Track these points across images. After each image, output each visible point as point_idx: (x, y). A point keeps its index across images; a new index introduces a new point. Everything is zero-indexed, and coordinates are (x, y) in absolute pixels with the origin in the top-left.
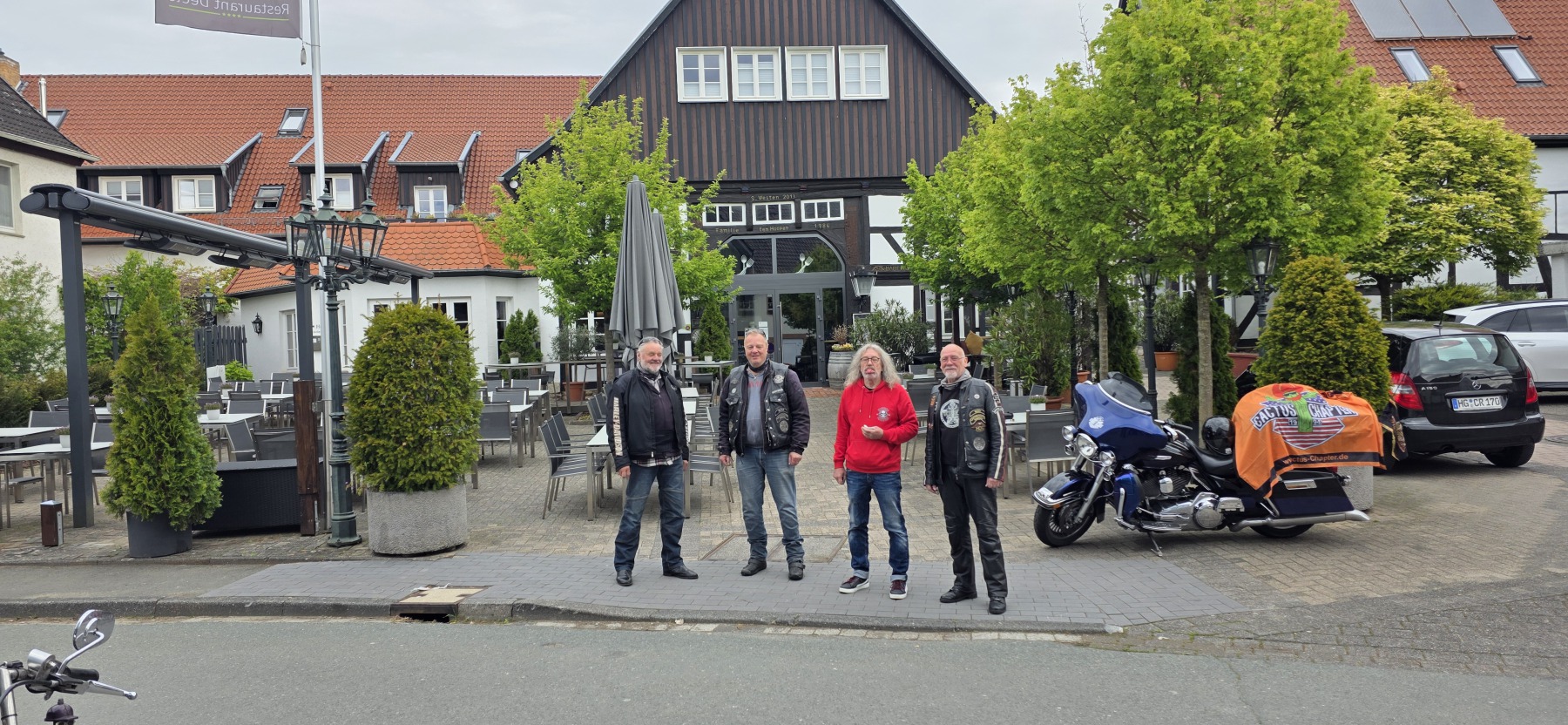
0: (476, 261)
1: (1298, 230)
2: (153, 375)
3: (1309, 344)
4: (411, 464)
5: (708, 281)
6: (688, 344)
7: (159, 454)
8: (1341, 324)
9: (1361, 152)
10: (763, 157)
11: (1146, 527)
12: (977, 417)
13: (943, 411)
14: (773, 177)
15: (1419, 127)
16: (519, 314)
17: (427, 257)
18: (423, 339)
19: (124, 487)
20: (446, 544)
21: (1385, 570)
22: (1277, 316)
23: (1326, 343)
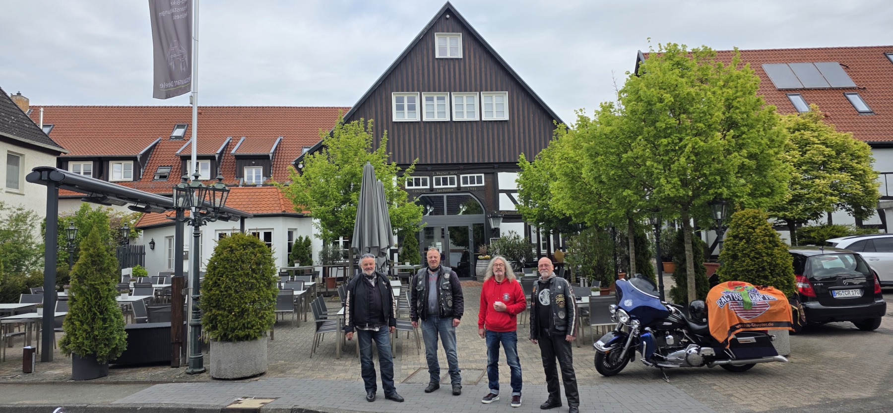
0: (277, 208)
1: (739, 194)
2: (93, 274)
3: (748, 259)
4: (236, 325)
5: (408, 219)
6: (396, 255)
7: (93, 319)
8: (765, 247)
9: (771, 152)
10: (439, 151)
11: (659, 364)
12: (560, 299)
13: (540, 295)
14: (445, 162)
15: (805, 137)
16: (301, 238)
17: (250, 206)
18: (247, 253)
19: (72, 338)
20: (254, 373)
21: (798, 392)
22: (729, 243)
23: (757, 258)
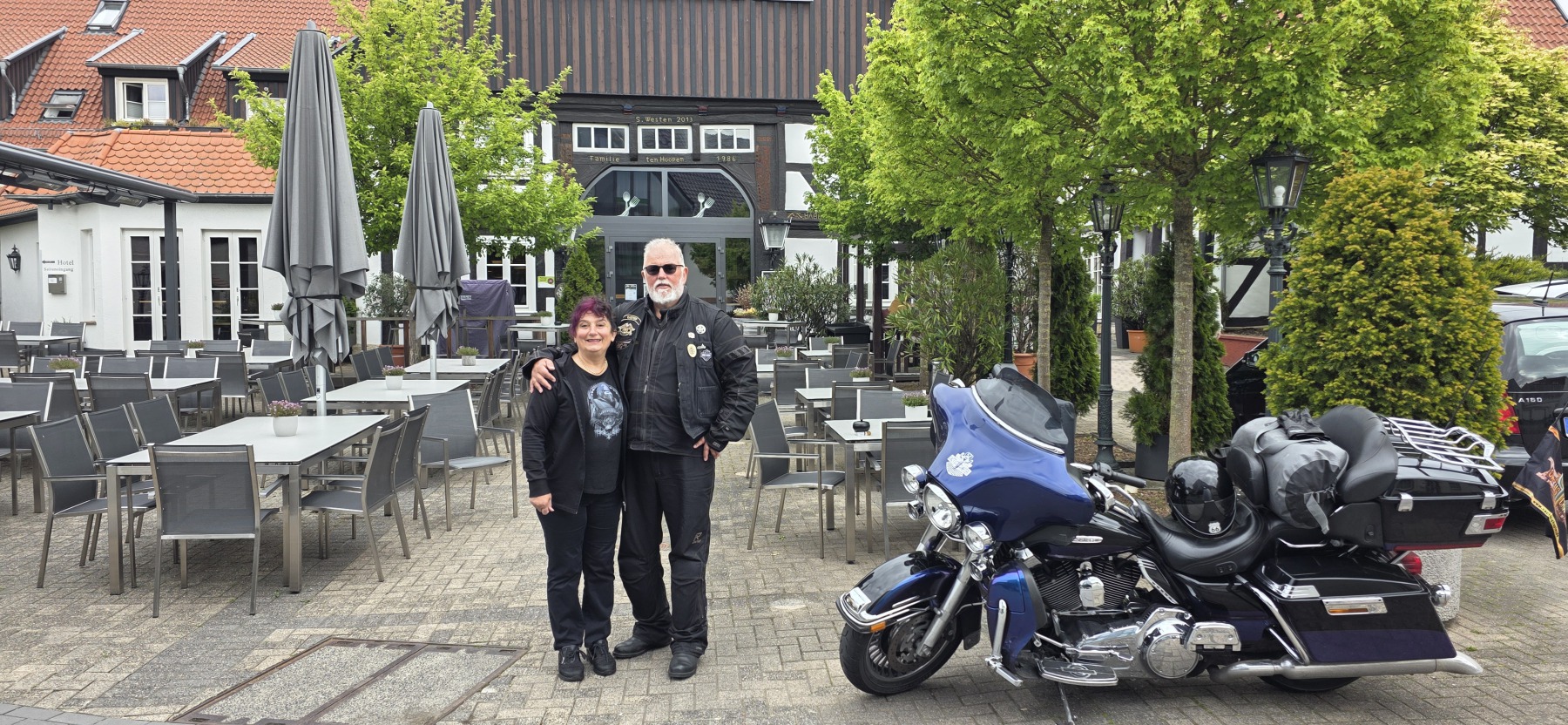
1: (1344, 133)
3: (1365, 322)
6: (550, 303)
8: (1425, 288)
10: (651, 67)
14: (664, 93)
22: (1310, 271)
23: (1397, 322)
